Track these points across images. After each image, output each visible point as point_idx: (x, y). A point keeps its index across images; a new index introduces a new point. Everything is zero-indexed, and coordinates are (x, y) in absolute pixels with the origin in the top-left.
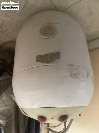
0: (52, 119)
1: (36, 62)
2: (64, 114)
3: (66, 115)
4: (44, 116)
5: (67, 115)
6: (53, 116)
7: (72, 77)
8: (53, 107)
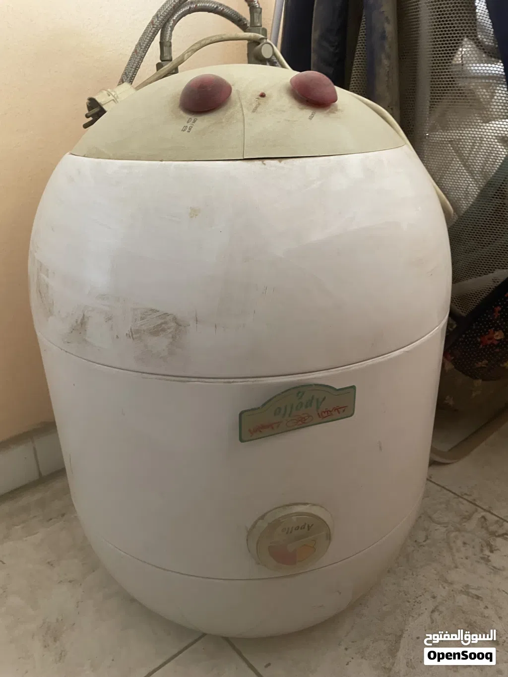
0: (263, 95)
1: (353, 387)
2: (203, 122)
3: (193, 117)
4: (307, 112)
5: (187, 116)
6: (259, 109)
7: (175, 319)
8: (266, 162)
